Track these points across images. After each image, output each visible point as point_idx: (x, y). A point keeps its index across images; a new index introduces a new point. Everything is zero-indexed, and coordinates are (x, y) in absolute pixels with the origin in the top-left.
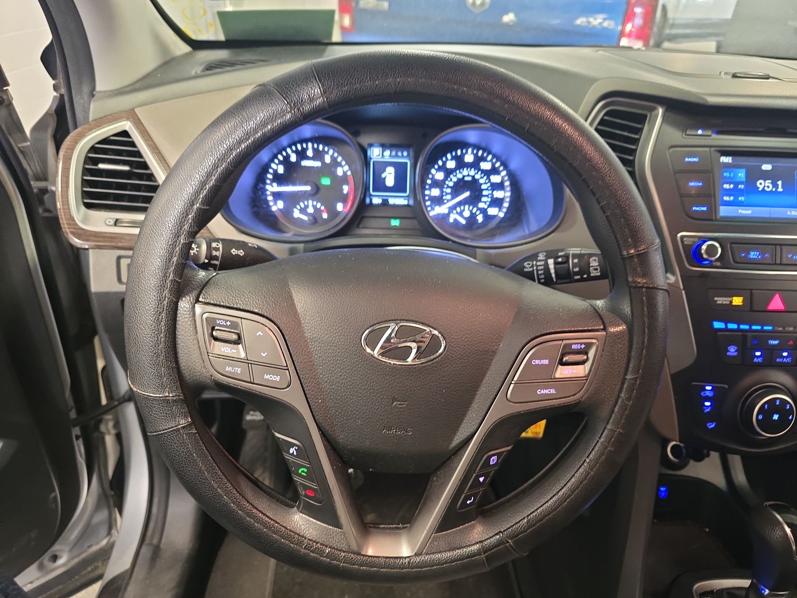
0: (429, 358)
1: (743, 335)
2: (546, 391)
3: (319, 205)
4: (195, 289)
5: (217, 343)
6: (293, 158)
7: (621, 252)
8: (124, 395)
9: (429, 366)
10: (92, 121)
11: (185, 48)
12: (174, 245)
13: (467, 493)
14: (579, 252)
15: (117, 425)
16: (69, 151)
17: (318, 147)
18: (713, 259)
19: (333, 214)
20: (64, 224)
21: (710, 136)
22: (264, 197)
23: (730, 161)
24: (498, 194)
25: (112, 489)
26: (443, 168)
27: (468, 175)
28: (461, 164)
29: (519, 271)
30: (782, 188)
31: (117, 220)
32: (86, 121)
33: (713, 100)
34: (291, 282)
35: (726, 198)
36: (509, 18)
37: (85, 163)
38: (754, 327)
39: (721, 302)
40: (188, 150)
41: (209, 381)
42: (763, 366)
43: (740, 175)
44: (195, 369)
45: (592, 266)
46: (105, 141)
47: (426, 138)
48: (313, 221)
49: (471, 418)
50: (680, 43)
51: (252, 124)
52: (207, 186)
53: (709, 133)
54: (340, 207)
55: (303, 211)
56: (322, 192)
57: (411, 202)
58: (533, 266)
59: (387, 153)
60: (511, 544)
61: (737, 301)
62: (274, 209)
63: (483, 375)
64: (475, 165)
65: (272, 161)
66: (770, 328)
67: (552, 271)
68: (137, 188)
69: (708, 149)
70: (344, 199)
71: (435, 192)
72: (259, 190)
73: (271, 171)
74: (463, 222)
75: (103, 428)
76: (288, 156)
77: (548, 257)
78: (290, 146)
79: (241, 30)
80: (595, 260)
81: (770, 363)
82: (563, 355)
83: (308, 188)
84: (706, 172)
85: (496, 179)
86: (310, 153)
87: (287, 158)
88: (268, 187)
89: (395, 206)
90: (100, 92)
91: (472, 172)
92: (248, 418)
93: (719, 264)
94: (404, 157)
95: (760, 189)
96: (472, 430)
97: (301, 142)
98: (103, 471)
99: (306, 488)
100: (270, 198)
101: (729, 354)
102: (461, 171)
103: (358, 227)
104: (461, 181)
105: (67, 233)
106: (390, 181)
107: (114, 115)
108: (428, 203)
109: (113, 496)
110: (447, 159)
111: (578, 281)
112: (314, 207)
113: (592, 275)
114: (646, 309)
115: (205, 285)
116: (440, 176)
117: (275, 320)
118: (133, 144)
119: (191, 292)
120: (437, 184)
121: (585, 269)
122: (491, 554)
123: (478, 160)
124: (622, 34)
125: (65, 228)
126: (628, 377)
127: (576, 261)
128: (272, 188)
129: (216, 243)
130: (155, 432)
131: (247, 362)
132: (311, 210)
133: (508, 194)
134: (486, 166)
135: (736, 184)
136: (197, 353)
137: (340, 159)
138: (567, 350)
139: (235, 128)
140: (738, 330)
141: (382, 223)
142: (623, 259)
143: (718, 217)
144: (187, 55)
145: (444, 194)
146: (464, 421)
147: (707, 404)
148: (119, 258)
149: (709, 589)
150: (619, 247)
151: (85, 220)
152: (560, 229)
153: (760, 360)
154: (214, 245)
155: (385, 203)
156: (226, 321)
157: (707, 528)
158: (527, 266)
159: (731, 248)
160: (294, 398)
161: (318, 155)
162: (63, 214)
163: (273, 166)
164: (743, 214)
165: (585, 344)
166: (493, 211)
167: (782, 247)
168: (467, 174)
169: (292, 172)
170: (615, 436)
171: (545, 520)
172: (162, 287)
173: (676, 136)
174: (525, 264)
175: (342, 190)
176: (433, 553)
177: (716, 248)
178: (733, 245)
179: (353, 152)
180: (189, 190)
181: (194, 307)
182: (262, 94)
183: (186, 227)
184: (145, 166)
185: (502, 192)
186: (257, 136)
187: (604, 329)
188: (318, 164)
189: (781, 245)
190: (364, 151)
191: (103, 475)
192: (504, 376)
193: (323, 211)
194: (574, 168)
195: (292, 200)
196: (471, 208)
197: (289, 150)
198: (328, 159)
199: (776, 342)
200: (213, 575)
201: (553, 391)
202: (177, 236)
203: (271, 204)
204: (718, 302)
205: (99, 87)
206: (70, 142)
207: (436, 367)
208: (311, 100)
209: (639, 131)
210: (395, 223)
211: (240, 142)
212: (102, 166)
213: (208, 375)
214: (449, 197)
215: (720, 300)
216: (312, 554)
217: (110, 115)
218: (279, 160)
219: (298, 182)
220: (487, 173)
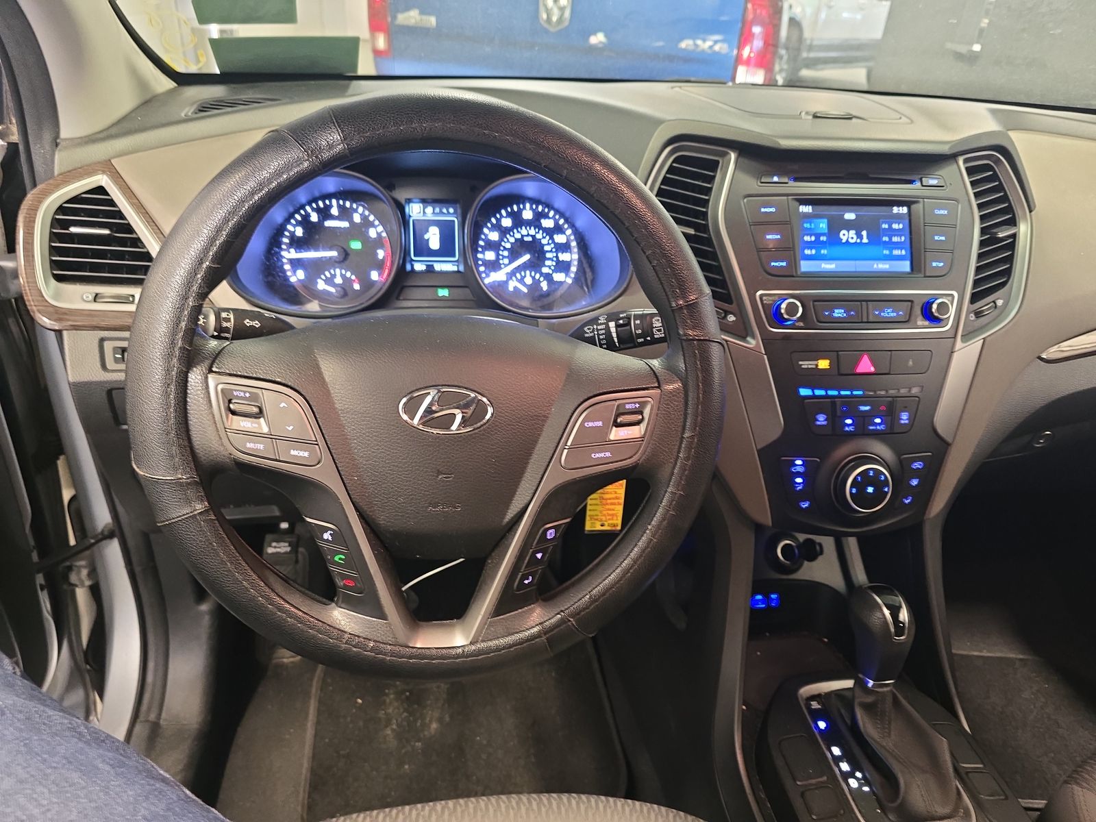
0: (476, 426)
1: (831, 402)
2: (602, 455)
3: (348, 274)
4: (207, 359)
5: (235, 417)
6: (314, 217)
7: (670, 304)
8: (103, 531)
9: (475, 434)
10: (58, 176)
11: (167, 84)
12: (181, 309)
13: (525, 571)
14: (641, 312)
15: (93, 572)
16: (31, 212)
17: (344, 203)
18: (795, 318)
19: (367, 284)
20: (29, 301)
21: (787, 183)
22: (280, 263)
23: (811, 211)
24: (564, 257)
25: (87, 662)
26: (498, 227)
27: (528, 235)
28: (518, 222)
29: (579, 336)
30: (868, 238)
31: (97, 295)
32: (50, 175)
33: (786, 143)
34: (317, 350)
35: (807, 252)
36: (598, 39)
37: (52, 226)
38: (843, 393)
39: (806, 367)
40: (194, 203)
41: (228, 461)
42: (856, 435)
43: (821, 225)
44: (211, 447)
45: (656, 327)
46: (75, 199)
47: (475, 190)
48: (342, 293)
49: (524, 488)
50: (822, 69)
51: (265, 174)
52: (218, 242)
53: (786, 180)
54: (374, 275)
55: (329, 281)
56: (351, 257)
57: (462, 268)
58: (593, 331)
59: (429, 210)
60: (574, 623)
61: (824, 364)
62: (293, 280)
63: (535, 442)
64: (535, 222)
65: (287, 221)
66: (860, 393)
67: (614, 335)
68: (120, 256)
69: (785, 198)
70: (380, 266)
71: (490, 255)
72: (273, 255)
73: (287, 233)
74: (525, 290)
75: (73, 578)
76: (308, 215)
77: (609, 319)
78: (310, 203)
79: (240, 62)
80: (658, 320)
81: (862, 430)
82: (618, 416)
83: (334, 254)
84: (783, 223)
85: (560, 239)
86: (335, 211)
87: (306, 217)
88: (283, 253)
89: (442, 273)
90: (66, 139)
91: (532, 232)
92: (270, 550)
93: (801, 324)
94: (450, 214)
95: (844, 241)
96: (526, 501)
97: (324, 197)
98: (74, 638)
99: (344, 577)
100: (287, 267)
101: (818, 423)
102: (519, 229)
103: (398, 298)
104: (520, 242)
105: (34, 312)
106: (435, 244)
107: (85, 168)
108: (482, 269)
109: (88, 671)
110: (502, 216)
111: (641, 345)
112: (343, 276)
113: (656, 336)
114: (698, 363)
115: (217, 355)
116: (494, 236)
117: (301, 390)
118: (111, 203)
119: (202, 362)
120: (491, 246)
121: (648, 331)
122: (552, 636)
123: (539, 216)
124: (739, 60)
125: (31, 305)
126: (686, 435)
127: (638, 322)
128: (289, 254)
129: (226, 313)
130: (168, 520)
131: (270, 437)
132: (338, 280)
133: (576, 256)
134: (548, 223)
135: (818, 236)
136: (211, 429)
137: (372, 218)
138: (621, 411)
139: (247, 178)
140: (827, 397)
141: (428, 293)
142: (673, 311)
143: (799, 273)
144: (170, 92)
145: (501, 257)
146: (517, 493)
147: (799, 480)
148: (102, 340)
149: (816, 693)
150: (668, 299)
151: (57, 296)
152: (627, 293)
153: (851, 428)
154: (224, 315)
155: (430, 269)
156: (245, 392)
157: (825, 638)
158: (588, 331)
159: (813, 304)
160: (325, 475)
161: (345, 214)
162: (27, 288)
163: (289, 227)
164: (826, 269)
165: (639, 403)
166: (559, 277)
167: (869, 303)
168: (526, 232)
169: (313, 235)
170: (676, 499)
171: (608, 594)
172: (170, 356)
173: (751, 184)
174: (586, 329)
175: (376, 254)
176: (491, 640)
177: (798, 307)
178: (816, 303)
179: (387, 209)
180: (197, 246)
181: (206, 378)
182: (275, 141)
183: (195, 288)
184: (129, 229)
185: (568, 254)
186: (272, 186)
187: (659, 387)
188: (345, 224)
189: (867, 301)
190: (400, 207)
191: (75, 644)
192: (557, 441)
193: (354, 281)
194: (616, 216)
195: (315, 268)
196: (533, 274)
197: (308, 208)
198: (357, 218)
199: (867, 408)
200: (231, 756)
201: (608, 454)
202: (185, 298)
203: (289, 273)
204: (803, 367)
205: (65, 133)
206: (32, 201)
207: (483, 435)
208: (331, 147)
209: (711, 179)
210: (444, 293)
211: (252, 193)
212: (73, 230)
213: (226, 453)
214: (506, 261)
215: (806, 364)
216: (354, 649)
217: (80, 168)
218: (296, 220)
219: (321, 245)
220: (550, 232)
